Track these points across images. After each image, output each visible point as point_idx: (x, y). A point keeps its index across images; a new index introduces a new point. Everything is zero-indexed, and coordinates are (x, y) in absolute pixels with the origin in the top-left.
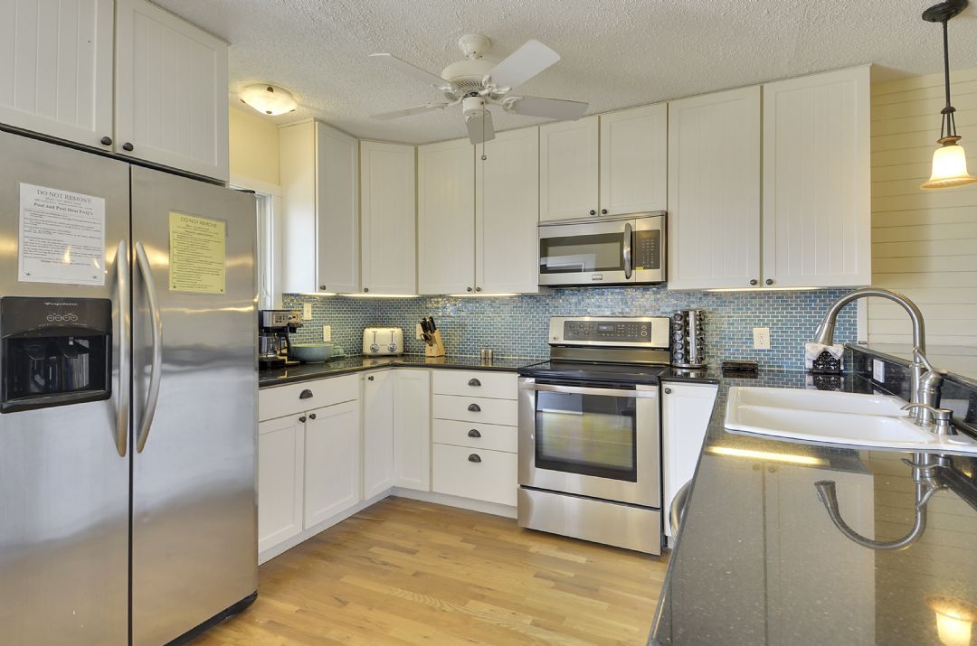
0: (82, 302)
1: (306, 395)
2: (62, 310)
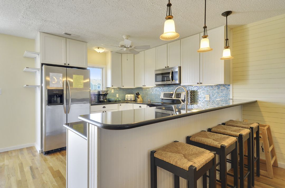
0: (59, 90)
1: (104, 107)
2: (56, 91)
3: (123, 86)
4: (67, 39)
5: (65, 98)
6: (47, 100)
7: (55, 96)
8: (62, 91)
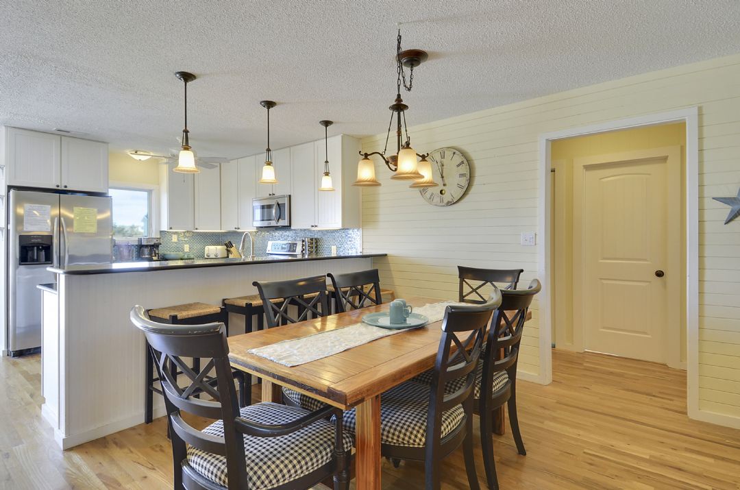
2: (37, 238)
3: (197, 229)
4: (63, 138)
5: (56, 252)
6: (18, 257)
7: (36, 248)
8: (50, 237)
